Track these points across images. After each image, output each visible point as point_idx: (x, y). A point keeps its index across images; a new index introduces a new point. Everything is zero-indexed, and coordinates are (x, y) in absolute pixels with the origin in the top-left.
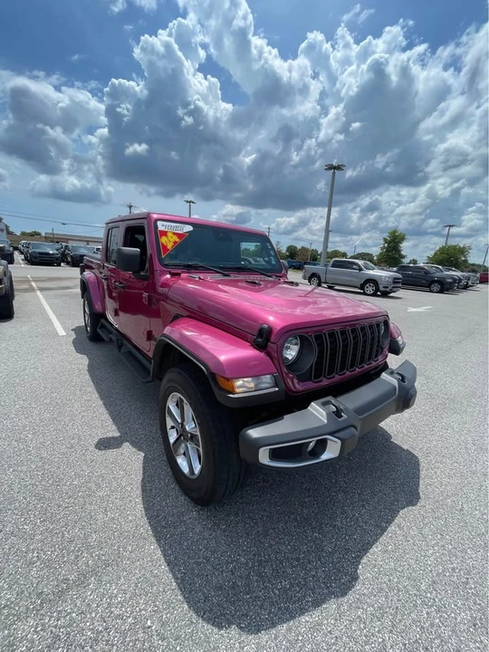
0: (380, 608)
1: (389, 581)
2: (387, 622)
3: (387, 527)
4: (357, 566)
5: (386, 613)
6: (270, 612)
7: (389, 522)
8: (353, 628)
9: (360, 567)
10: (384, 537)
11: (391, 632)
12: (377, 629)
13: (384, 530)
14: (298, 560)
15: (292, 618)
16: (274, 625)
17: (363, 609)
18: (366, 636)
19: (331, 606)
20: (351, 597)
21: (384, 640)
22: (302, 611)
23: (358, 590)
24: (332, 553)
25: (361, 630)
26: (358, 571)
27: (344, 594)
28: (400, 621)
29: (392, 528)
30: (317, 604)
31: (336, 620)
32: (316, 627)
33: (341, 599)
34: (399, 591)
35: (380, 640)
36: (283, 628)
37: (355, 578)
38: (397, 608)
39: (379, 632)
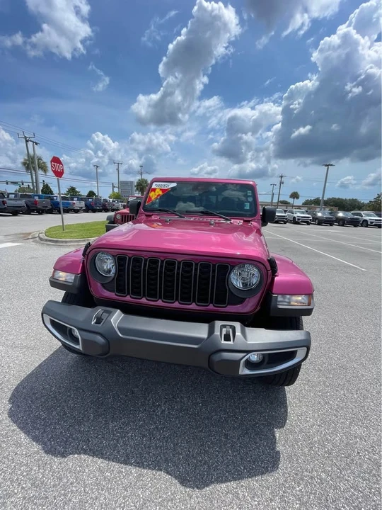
0: (42, 483)
1: (71, 484)
2: (32, 493)
3: (131, 464)
4: (76, 453)
5: (40, 489)
6: (23, 417)
7: (140, 464)
8: (22, 468)
9: (76, 456)
10: (117, 465)
11: (24, 498)
12: (24, 486)
13: (126, 462)
14: (65, 414)
15: (22, 429)
16: (15, 422)
17: (39, 469)
18: (17, 479)
19: (36, 447)
20: (47, 458)
21: (16, 494)
22: (27, 433)
23: (54, 461)
24: (80, 432)
25: (21, 474)
26: (71, 456)
27: (47, 452)
28: (35, 504)
29: (134, 470)
30: (35, 439)
31: (26, 454)
32: (18, 445)
33: (42, 452)
34: (65, 495)
35: (16, 491)
36: (14, 427)
37: (63, 455)
38: (47, 498)
39: (23, 488)
